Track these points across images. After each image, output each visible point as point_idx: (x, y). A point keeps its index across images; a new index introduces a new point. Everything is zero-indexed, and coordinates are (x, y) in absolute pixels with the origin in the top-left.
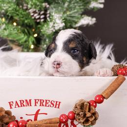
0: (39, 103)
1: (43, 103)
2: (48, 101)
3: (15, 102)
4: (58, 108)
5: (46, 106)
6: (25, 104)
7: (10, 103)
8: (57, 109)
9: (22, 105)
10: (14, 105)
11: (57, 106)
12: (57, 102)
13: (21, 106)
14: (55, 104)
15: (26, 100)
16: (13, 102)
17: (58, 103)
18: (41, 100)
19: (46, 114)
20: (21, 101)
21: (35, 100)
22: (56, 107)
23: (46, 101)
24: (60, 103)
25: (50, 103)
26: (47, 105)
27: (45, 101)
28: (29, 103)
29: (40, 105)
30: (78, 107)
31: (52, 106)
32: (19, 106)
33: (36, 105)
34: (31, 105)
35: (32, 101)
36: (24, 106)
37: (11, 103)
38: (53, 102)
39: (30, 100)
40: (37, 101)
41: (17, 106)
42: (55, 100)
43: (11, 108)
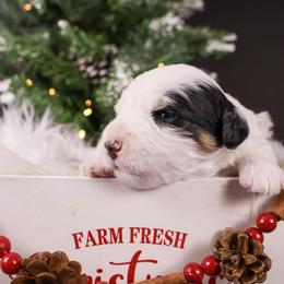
0: (140, 235)
1: (147, 236)
2: (159, 232)
3: (86, 234)
4: (182, 247)
5: (154, 242)
6: (108, 237)
7: (75, 235)
8: (178, 250)
9: (103, 240)
10: (84, 240)
11: (180, 243)
12: (178, 234)
13: (101, 243)
14: (174, 238)
15: (112, 230)
16: (81, 234)
17: (181, 237)
18: (143, 229)
19: (155, 262)
20: (99, 231)
21: (132, 229)
23: (156, 230)
24: (185, 235)
25: (163, 237)
26: (158, 241)
27: (153, 232)
28: (117, 236)
29: (143, 242)
30: (225, 245)
31: (168, 242)
32: (95, 244)
33: (132, 241)
34: (121, 241)
35: (123, 231)
36: (106, 243)
37: (78, 236)
38: (169, 234)
39: (120, 230)
40: (135, 231)
41: (91, 243)
42: (175, 230)
43: (77, 247)
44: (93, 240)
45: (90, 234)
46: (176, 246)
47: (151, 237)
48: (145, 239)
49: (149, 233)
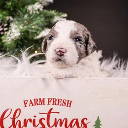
0: (52, 101)
2: (60, 100)
3: (29, 101)
4: (70, 107)
5: (58, 105)
6: (38, 102)
7: (24, 101)
8: (68, 108)
9: (36, 104)
10: (28, 103)
11: (69, 105)
14: (66, 103)
15: (40, 99)
16: (27, 101)
17: (69, 102)
18: (54, 99)
19: (58, 113)
20: (35, 100)
21: (49, 99)
22: (67, 106)
23: (59, 100)
24: (71, 102)
25: (62, 102)
26: (60, 104)
28: (42, 102)
29: (53, 104)
31: (64, 104)
32: (33, 105)
33: (49, 104)
34: (44, 104)
35: (45, 100)
36: (38, 105)
37: (26, 102)
38: (65, 101)
39: (44, 99)
40: (50, 100)
41: (31, 105)
42: (67, 99)
43: (25, 106)
44: (32, 103)
45: (31, 101)
48: (54, 103)
49: (56, 101)
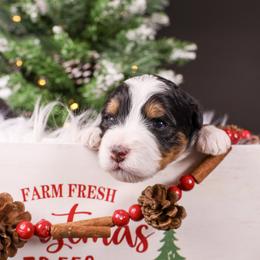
0: (77, 191)
1: (83, 191)
2: (93, 188)
3: (32, 190)
4: (112, 201)
5: (89, 197)
6: (50, 192)
7: (23, 190)
8: (109, 203)
9: (46, 195)
11: (110, 198)
12: (109, 190)
13: (44, 197)
14: (106, 193)
15: (54, 186)
16: (28, 189)
17: (111, 192)
18: (80, 186)
19: (90, 213)
20: (43, 187)
21: (70, 186)
23: (90, 187)
24: (115, 191)
25: (96, 192)
26: (92, 196)
27: (87, 188)
28: (58, 191)
29: (79, 196)
31: (100, 197)
32: (39, 198)
33: (70, 196)
34: (61, 196)
36: (49, 196)
37: (26, 191)
38: (102, 190)
39: (60, 186)
40: (73, 187)
41: (36, 197)
42: (106, 187)
43: (25, 200)
44: (37, 194)
45: (35, 190)
46: (107, 200)
47: (86, 192)
48: (81, 194)
